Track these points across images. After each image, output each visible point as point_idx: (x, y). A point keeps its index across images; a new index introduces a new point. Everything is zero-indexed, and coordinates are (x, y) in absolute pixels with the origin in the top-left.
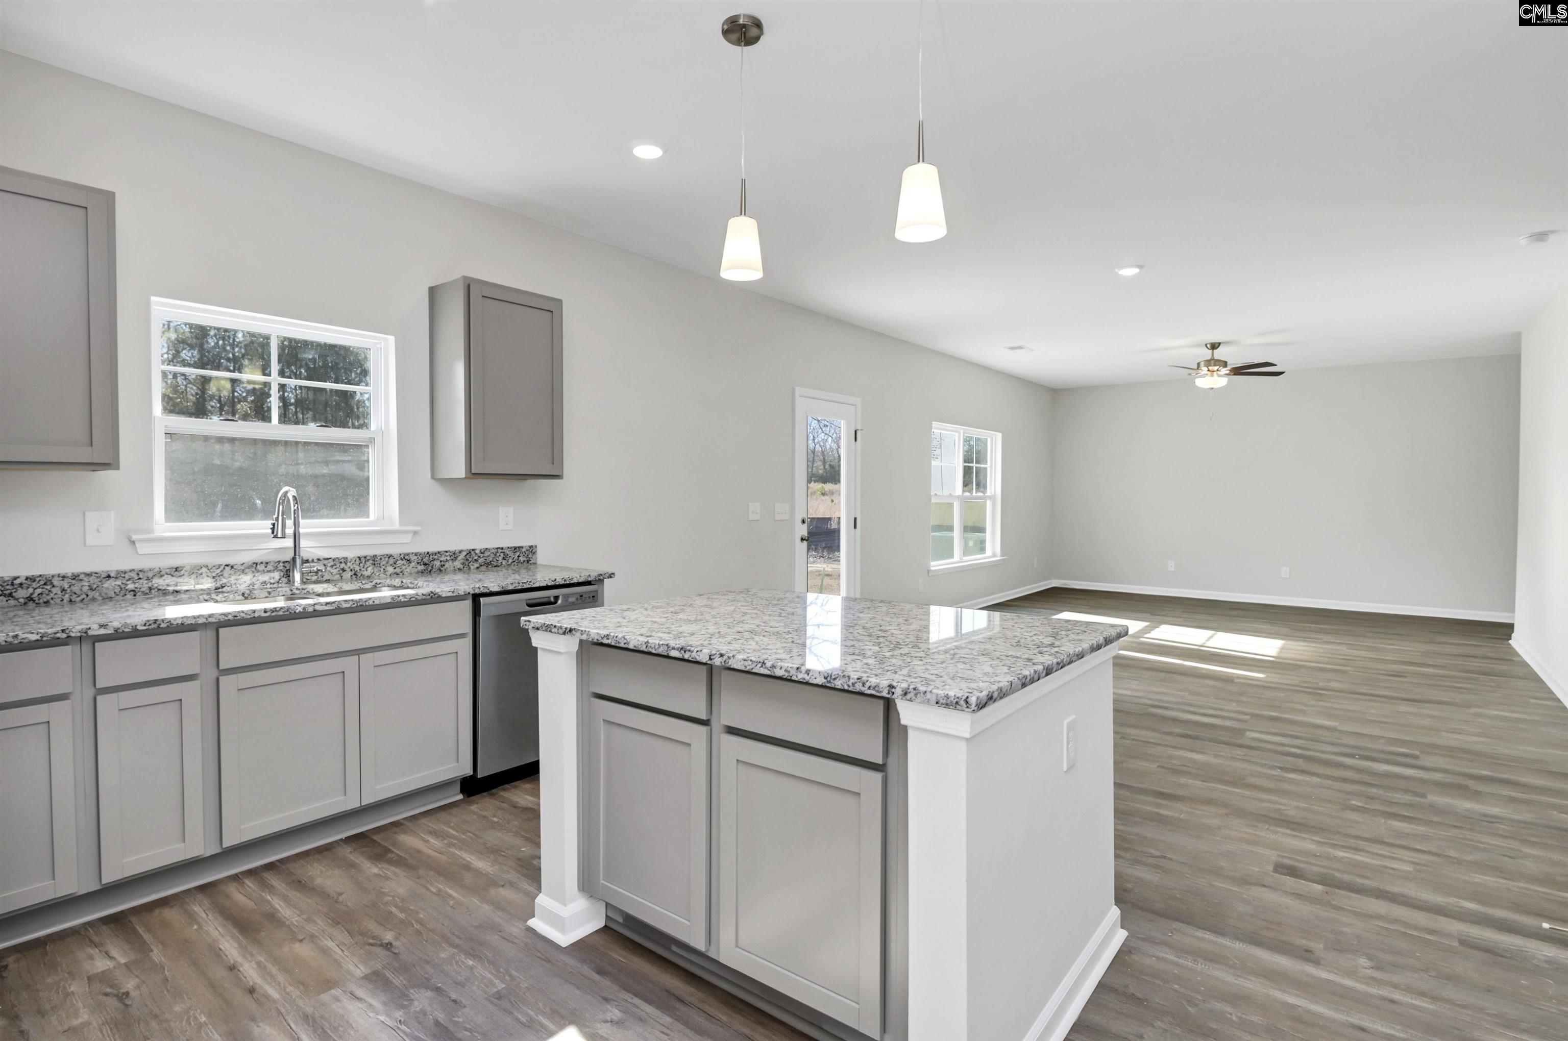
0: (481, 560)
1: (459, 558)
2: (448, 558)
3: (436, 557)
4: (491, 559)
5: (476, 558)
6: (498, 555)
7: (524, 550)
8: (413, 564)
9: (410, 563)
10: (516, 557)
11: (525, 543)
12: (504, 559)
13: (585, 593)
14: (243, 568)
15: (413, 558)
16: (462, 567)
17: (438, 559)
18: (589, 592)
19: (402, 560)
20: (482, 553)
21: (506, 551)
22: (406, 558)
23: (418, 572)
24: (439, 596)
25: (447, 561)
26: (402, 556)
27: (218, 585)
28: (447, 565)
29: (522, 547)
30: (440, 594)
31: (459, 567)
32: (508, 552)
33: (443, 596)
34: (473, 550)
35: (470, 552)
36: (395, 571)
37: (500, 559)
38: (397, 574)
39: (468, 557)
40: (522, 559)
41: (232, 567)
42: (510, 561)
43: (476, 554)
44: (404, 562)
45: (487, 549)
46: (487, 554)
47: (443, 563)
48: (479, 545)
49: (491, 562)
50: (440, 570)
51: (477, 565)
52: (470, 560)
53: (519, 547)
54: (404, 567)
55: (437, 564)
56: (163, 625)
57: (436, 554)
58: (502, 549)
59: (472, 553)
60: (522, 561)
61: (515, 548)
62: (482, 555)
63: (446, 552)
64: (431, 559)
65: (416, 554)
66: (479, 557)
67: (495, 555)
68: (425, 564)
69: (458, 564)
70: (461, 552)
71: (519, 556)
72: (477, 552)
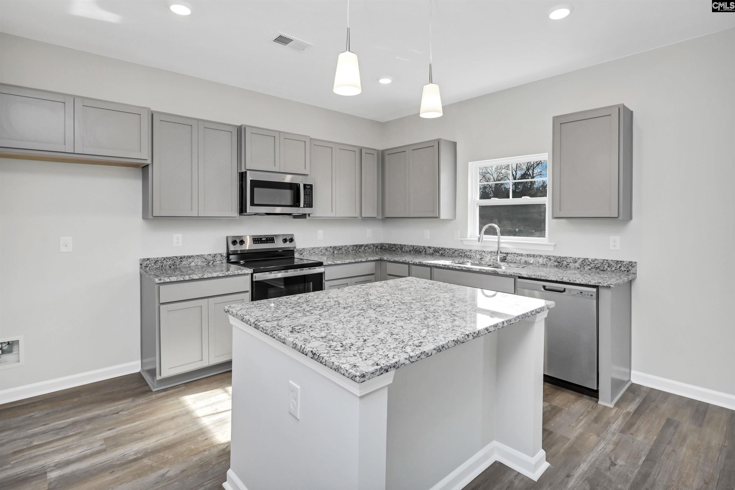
0: (592, 265)
1: (578, 262)
2: (571, 261)
3: (564, 259)
4: (599, 265)
5: (589, 263)
6: (604, 264)
7: (624, 263)
8: (552, 261)
9: (551, 260)
10: (618, 267)
11: (626, 258)
12: (608, 266)
13: (585, 291)
14: (487, 253)
15: (552, 258)
16: (579, 267)
17: (565, 261)
18: (588, 292)
19: (547, 258)
20: (593, 261)
21: (610, 262)
22: (549, 258)
23: (554, 266)
24: (498, 273)
25: (570, 262)
26: (547, 257)
27: (481, 258)
28: (571, 264)
29: (623, 262)
30: (498, 272)
31: (578, 267)
32: (611, 263)
33: (500, 273)
34: (587, 259)
35: (584, 260)
36: (543, 263)
37: (606, 266)
38: (544, 265)
39: (583, 262)
40: (622, 269)
41: (485, 252)
42: (613, 269)
43: (589, 261)
44: (548, 259)
45: (596, 259)
46: (596, 262)
47: (568, 263)
48: (591, 256)
49: (599, 267)
50: (567, 267)
51: (590, 268)
52: (585, 264)
53: (620, 261)
54: (547, 262)
55: (565, 263)
56: (422, 264)
57: (564, 258)
58: (607, 261)
59: (586, 260)
60: (623, 270)
61: (618, 262)
62: (593, 263)
63: (570, 258)
64: (561, 260)
65: (554, 257)
66: (591, 263)
67: (602, 263)
68: (558, 262)
69: (577, 265)
70: (579, 259)
71: (620, 267)
72: (589, 260)
